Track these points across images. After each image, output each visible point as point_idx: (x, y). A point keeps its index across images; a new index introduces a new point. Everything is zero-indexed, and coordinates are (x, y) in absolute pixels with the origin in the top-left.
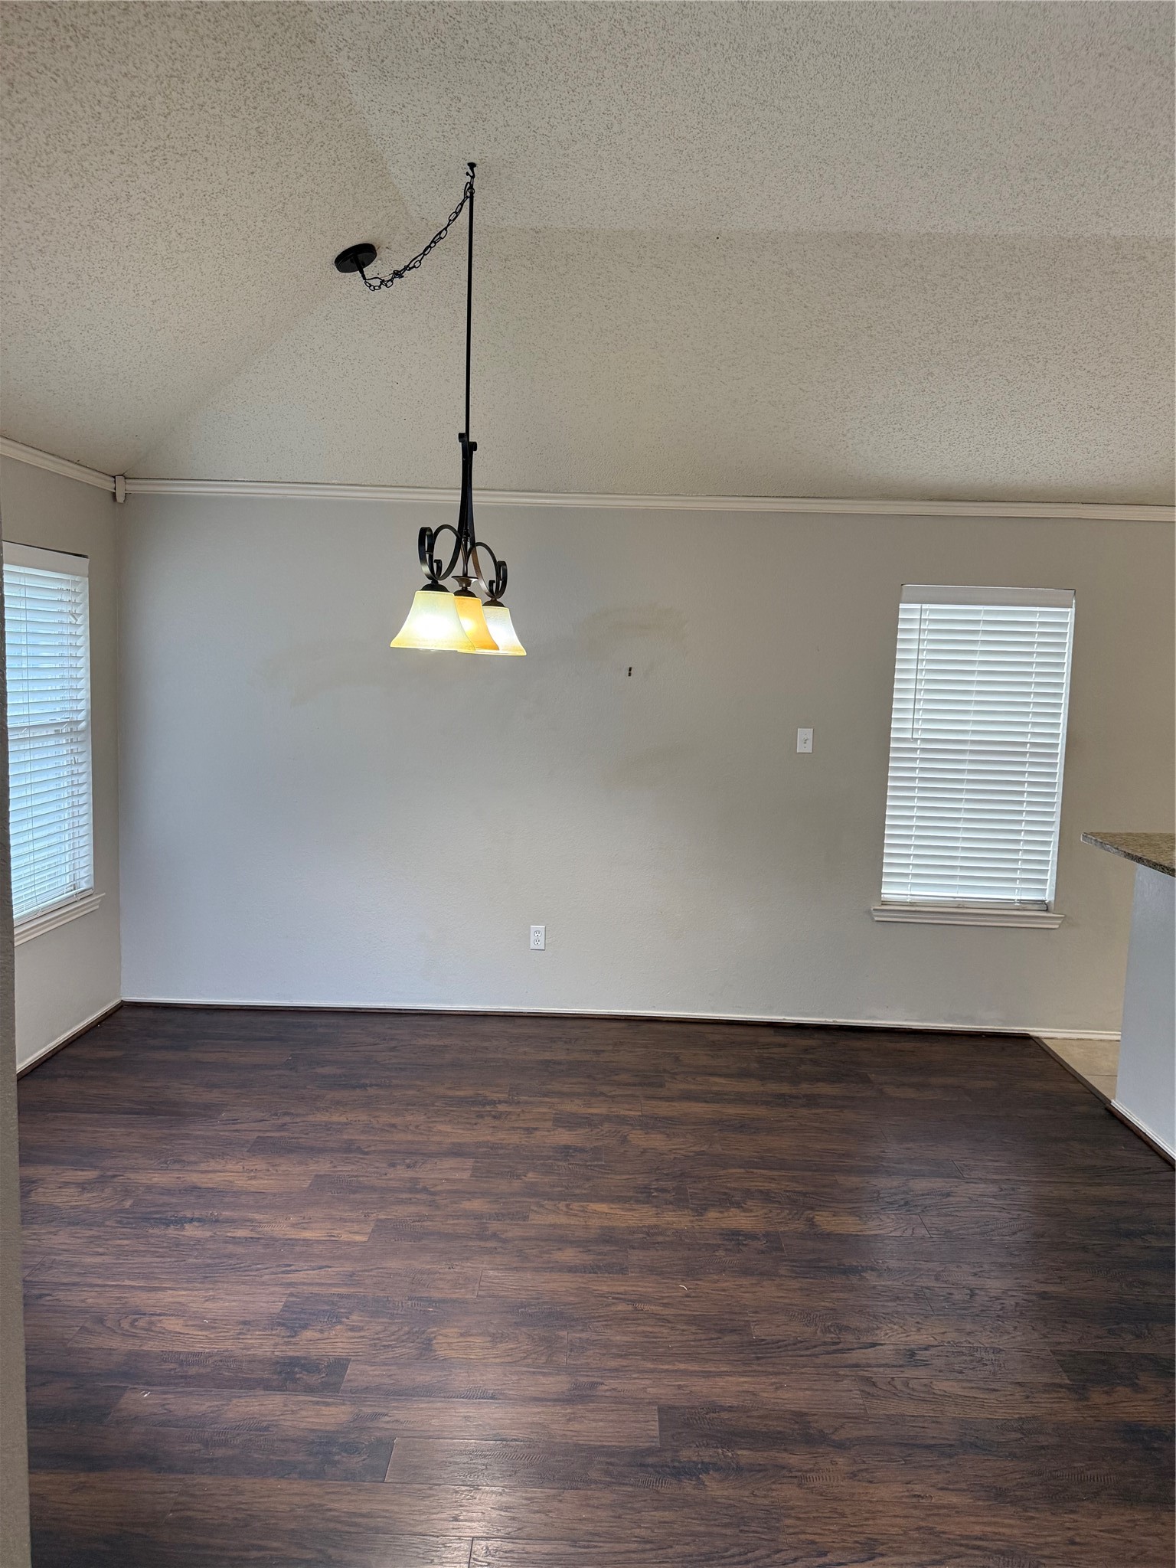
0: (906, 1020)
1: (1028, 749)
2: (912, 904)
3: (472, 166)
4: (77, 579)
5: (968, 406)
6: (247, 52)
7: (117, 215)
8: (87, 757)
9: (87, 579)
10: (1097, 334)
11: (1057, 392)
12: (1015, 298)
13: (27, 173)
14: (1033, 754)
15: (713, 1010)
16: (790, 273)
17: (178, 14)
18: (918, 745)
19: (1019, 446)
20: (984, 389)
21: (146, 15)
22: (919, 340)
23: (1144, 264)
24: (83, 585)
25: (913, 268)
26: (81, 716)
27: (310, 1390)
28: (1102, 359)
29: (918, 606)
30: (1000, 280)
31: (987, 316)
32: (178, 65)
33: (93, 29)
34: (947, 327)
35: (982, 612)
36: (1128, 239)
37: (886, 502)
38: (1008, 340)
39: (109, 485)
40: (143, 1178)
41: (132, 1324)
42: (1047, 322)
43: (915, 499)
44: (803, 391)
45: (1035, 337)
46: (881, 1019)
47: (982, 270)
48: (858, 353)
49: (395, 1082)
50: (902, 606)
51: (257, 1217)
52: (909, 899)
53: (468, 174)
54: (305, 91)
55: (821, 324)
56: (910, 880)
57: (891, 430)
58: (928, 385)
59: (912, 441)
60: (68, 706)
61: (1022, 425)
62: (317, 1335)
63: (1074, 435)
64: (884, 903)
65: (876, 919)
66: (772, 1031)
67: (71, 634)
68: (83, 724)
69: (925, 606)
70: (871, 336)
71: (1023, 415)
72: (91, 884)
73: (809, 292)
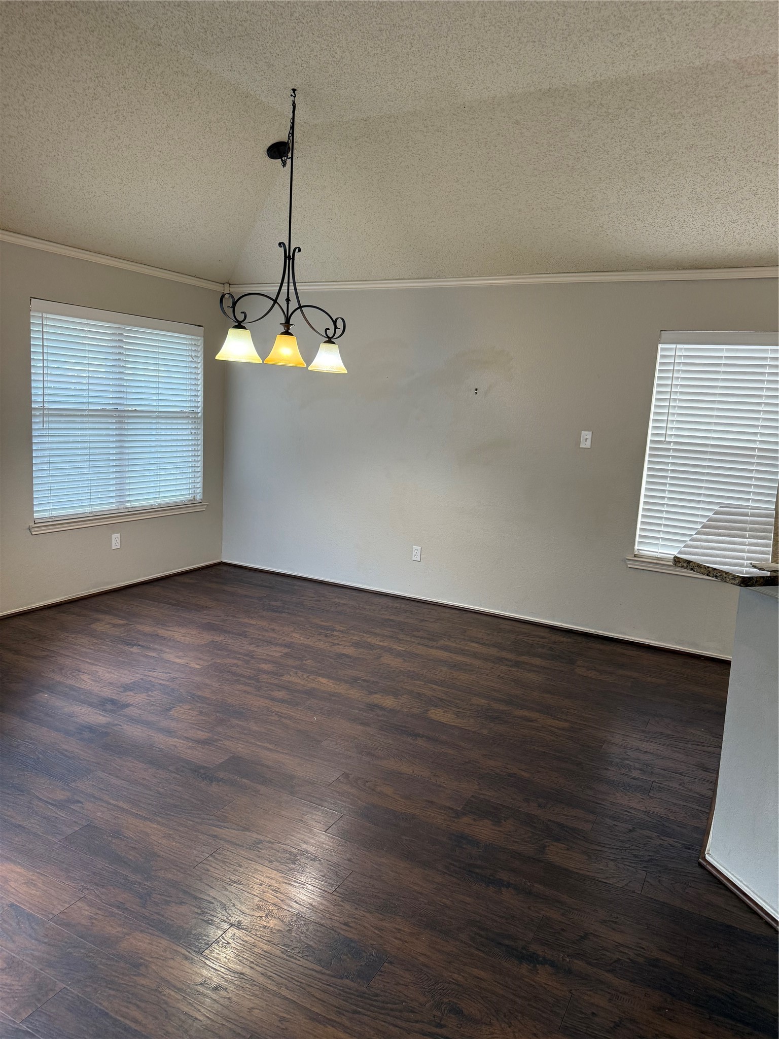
0: (647, 639)
1: (756, 453)
2: (658, 559)
3: (294, 90)
5: (680, 198)
6: (129, 58)
7: (119, 147)
8: (201, 432)
9: (203, 338)
10: (757, 134)
11: (744, 181)
12: (679, 116)
13: (60, 134)
14: (759, 457)
15: (517, 612)
16: (517, 123)
17: (79, 48)
18: (672, 446)
19: (734, 225)
20: (687, 185)
21: (63, 52)
22: (623, 156)
23: (769, 76)
24: (200, 342)
25: (596, 106)
28: (769, 152)
29: (674, 346)
30: (662, 105)
31: (665, 132)
32: (96, 71)
33: (43, 64)
34: (639, 144)
35: (724, 350)
36: (746, 60)
37: (649, 273)
38: (688, 146)
39: (219, 288)
40: (139, 627)
41: (70, 673)
42: (712, 130)
43: (673, 269)
44: (560, 199)
45: (708, 143)
46: (629, 636)
47: (645, 101)
48: (585, 169)
49: (300, 613)
50: (660, 346)
52: (660, 555)
53: (291, 95)
54: (175, 69)
55: (551, 153)
56: (661, 542)
57: (632, 221)
58: (644, 186)
59: (651, 227)
61: (729, 208)
62: (133, 694)
63: (774, 212)
64: (635, 556)
65: (629, 566)
66: (547, 630)
69: (679, 346)
70: (589, 157)
71: (725, 201)
72: (202, 498)
73: (535, 133)
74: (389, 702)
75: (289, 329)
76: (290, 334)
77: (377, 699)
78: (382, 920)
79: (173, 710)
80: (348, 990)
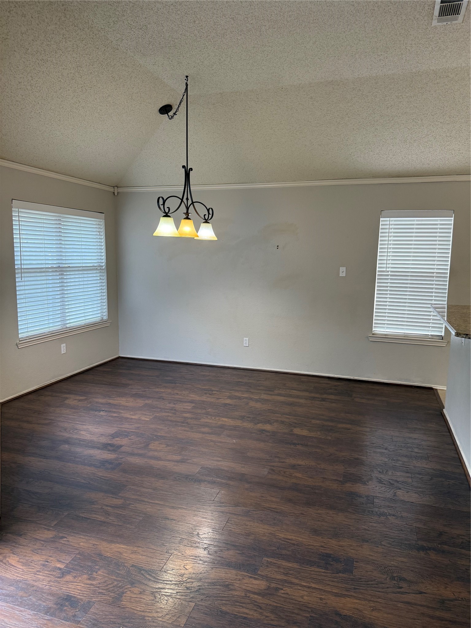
0: (382, 379)
1: (435, 275)
2: (386, 335)
3: (187, 77)
4: (101, 220)
5: (395, 140)
6: (98, 56)
7: (78, 107)
8: (105, 277)
9: (104, 220)
10: (440, 107)
11: (430, 132)
12: (401, 97)
13: (46, 100)
14: (437, 277)
15: (308, 371)
16: (311, 98)
17: (72, 50)
18: (390, 273)
19: (422, 154)
20: (400, 133)
21: (63, 52)
22: (368, 117)
23: (449, 78)
24: (103, 223)
25: (357, 90)
26: (103, 264)
27: (109, 450)
28: (445, 117)
29: (388, 219)
30: (392, 91)
31: (392, 105)
32: (78, 63)
33: (49, 59)
34: (377, 111)
35: (416, 221)
36: (439, 70)
37: (374, 179)
38: (403, 113)
39: (112, 190)
40: (96, 400)
41: (73, 432)
42: (417, 105)
43: (386, 177)
44: (330, 140)
45: (414, 111)
46: (372, 378)
47: (384, 88)
48: (346, 124)
49: (186, 383)
50: (381, 219)
51: (122, 412)
52: (385, 333)
53: (185, 80)
54: (122, 63)
55: (328, 115)
56: (386, 326)
57: (368, 151)
58: (377, 133)
59: (378, 155)
60: (99, 261)
61: (420, 145)
62: (120, 439)
63: (443, 148)
64: (373, 334)
65: (370, 340)
66: (327, 379)
67: (100, 238)
68: (104, 267)
69: (391, 219)
70: (349, 117)
71: (419, 142)
72: (107, 318)
73: (320, 104)
74: (268, 427)
75: (188, 216)
76: (189, 219)
77: (260, 426)
78: (339, 542)
79: (150, 445)
80: (344, 579)
